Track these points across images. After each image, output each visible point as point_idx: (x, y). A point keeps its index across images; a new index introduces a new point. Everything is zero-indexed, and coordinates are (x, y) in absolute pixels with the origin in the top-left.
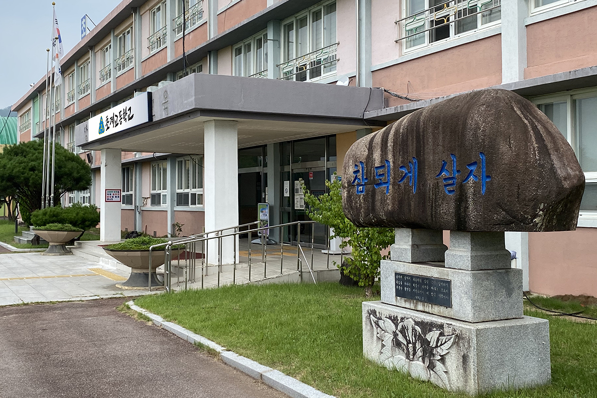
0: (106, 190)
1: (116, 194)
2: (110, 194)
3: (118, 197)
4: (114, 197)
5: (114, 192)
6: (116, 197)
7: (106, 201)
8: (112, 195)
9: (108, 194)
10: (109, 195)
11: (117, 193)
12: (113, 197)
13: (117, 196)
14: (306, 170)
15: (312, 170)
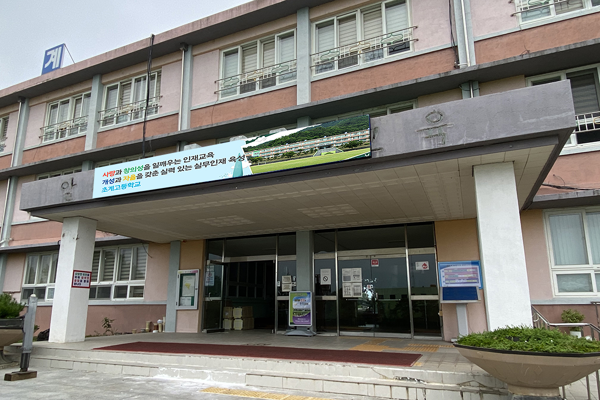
0: (74, 271)
1: (85, 278)
2: (79, 277)
3: (88, 282)
4: (83, 281)
5: (84, 275)
6: (85, 281)
7: (72, 287)
8: (81, 279)
9: (76, 277)
10: (77, 279)
11: (87, 276)
12: (81, 281)
13: (86, 279)
14: (365, 258)
15: (377, 257)
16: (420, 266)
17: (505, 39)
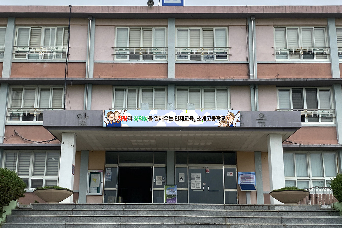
14: (203, 168)
15: (209, 168)
16: (229, 174)
17: (269, 66)
